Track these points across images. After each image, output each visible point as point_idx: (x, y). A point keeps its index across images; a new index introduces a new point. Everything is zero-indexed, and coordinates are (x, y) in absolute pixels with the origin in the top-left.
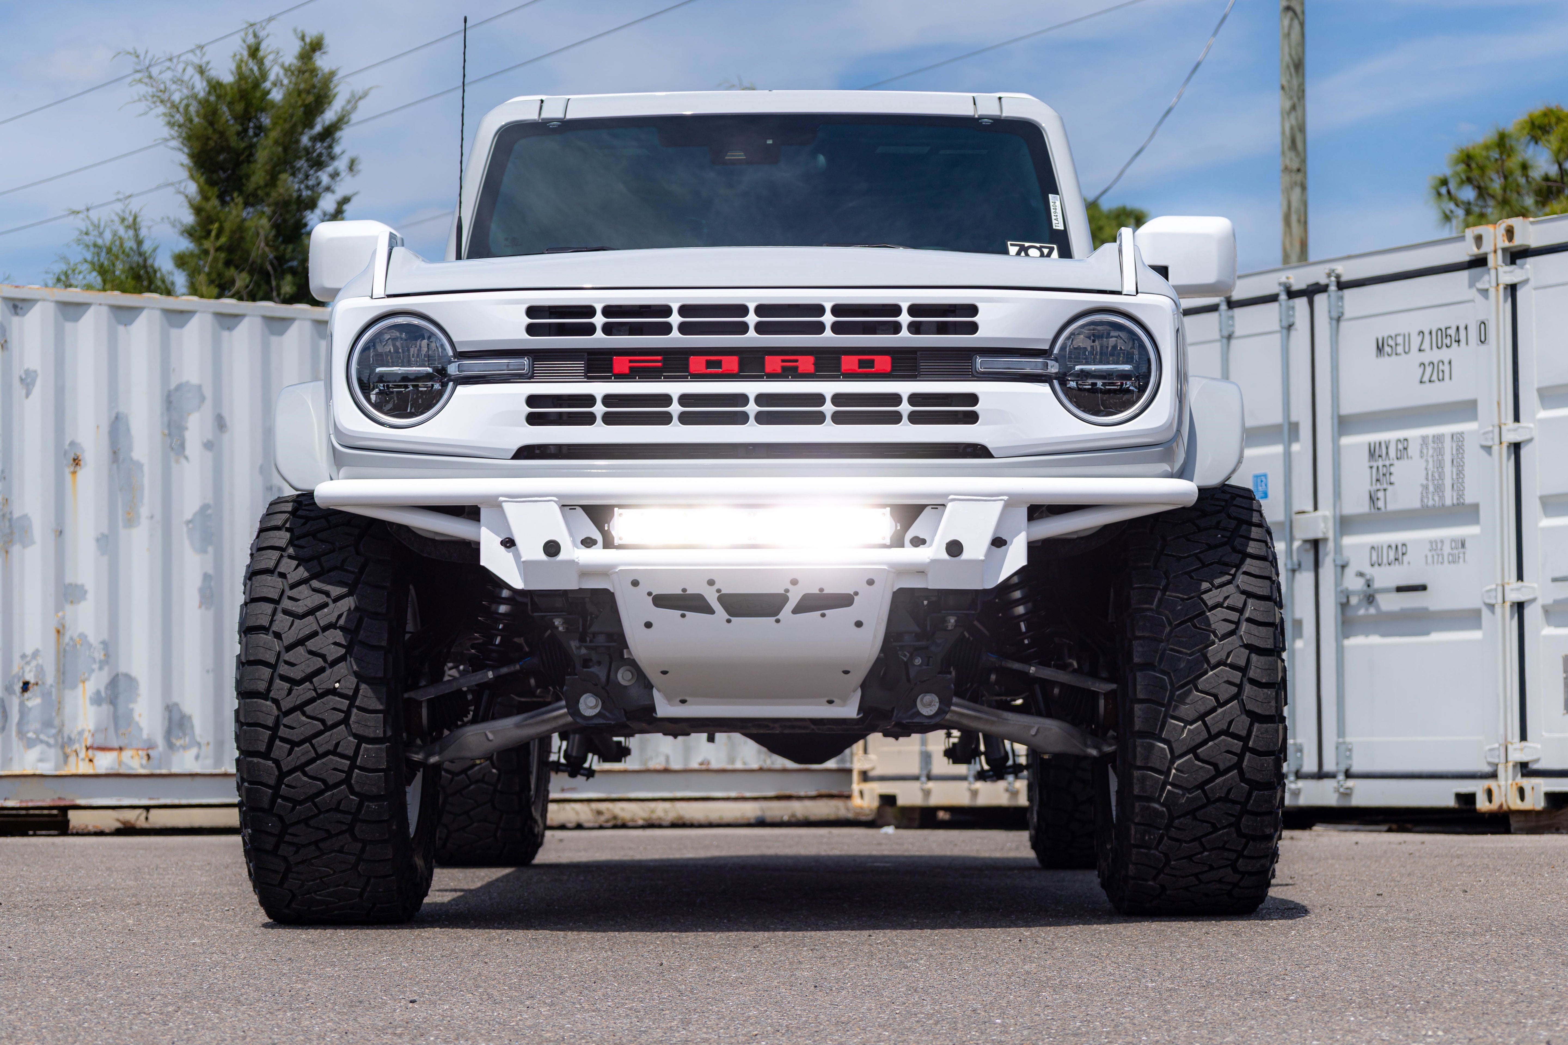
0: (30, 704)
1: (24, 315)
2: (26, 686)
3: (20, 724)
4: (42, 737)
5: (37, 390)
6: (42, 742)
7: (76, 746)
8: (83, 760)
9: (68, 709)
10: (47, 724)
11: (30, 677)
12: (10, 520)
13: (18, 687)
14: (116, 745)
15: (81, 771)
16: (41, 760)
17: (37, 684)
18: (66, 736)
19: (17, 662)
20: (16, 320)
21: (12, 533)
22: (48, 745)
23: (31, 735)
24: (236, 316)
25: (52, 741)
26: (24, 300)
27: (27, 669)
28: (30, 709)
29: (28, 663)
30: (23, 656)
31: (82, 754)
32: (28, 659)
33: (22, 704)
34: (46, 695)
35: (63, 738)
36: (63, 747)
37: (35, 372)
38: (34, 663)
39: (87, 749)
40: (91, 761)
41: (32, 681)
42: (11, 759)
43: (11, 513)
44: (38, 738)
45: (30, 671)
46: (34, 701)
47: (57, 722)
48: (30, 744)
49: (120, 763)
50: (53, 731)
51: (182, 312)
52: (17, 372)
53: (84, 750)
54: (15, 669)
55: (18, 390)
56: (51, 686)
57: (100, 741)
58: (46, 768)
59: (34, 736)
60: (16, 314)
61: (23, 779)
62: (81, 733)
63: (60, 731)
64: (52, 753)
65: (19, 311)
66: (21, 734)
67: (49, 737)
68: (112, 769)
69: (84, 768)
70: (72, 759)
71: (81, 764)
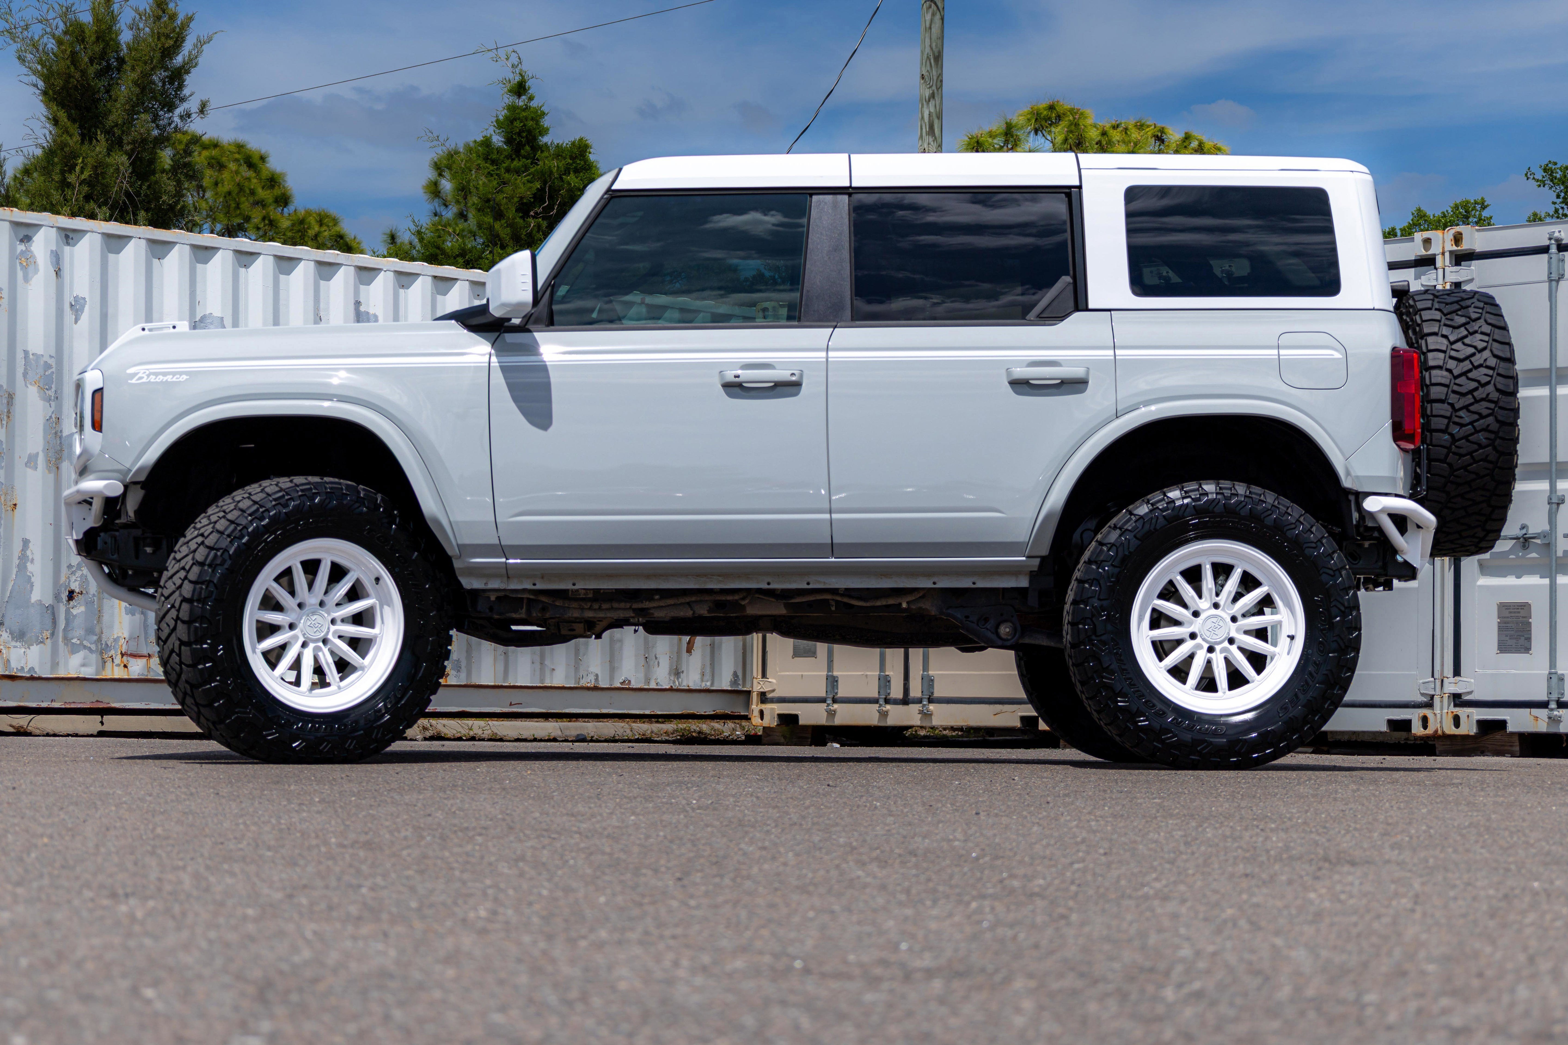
0: (75, 612)
1: (74, 245)
2: (71, 595)
3: (65, 630)
4: (85, 643)
5: (85, 317)
6: (85, 647)
7: (112, 652)
8: (118, 665)
9: (106, 618)
10: (90, 631)
11: (75, 586)
12: (61, 437)
13: (64, 596)
14: (145, 653)
15: (116, 676)
16: (84, 665)
17: (81, 593)
18: (103, 642)
19: (64, 571)
20: (67, 249)
21: (61, 450)
22: (90, 649)
23: (74, 641)
24: (252, 254)
25: (93, 647)
26: (74, 231)
27: (73, 578)
28: (75, 616)
29: (73, 573)
30: (70, 566)
31: (118, 660)
32: (74, 569)
33: (68, 612)
34: (89, 604)
35: (102, 644)
36: (101, 653)
37: (84, 299)
38: (79, 573)
39: (122, 655)
40: (125, 666)
41: (77, 590)
42: (58, 664)
43: (61, 431)
44: (81, 644)
45: (76, 580)
46: (79, 609)
47: (97, 630)
48: (74, 649)
49: (149, 669)
50: (95, 638)
51: (206, 248)
52: (68, 299)
53: (120, 656)
54: (63, 579)
55: (69, 316)
56: (94, 595)
57: (133, 649)
58: (88, 672)
59: (78, 642)
60: (68, 244)
61: (67, 682)
62: (116, 640)
63: (100, 639)
64: (94, 658)
65: (70, 241)
66: (66, 639)
67: (91, 644)
68: (143, 674)
69: (118, 673)
70: (109, 664)
71: (116, 669)
